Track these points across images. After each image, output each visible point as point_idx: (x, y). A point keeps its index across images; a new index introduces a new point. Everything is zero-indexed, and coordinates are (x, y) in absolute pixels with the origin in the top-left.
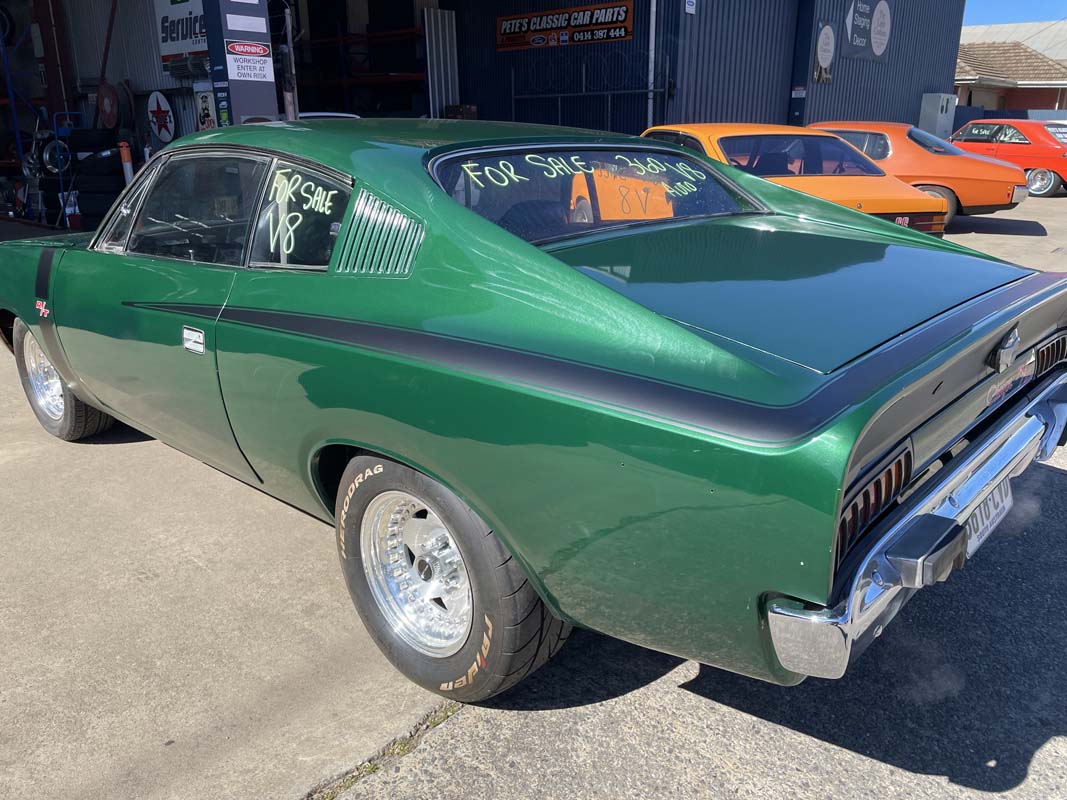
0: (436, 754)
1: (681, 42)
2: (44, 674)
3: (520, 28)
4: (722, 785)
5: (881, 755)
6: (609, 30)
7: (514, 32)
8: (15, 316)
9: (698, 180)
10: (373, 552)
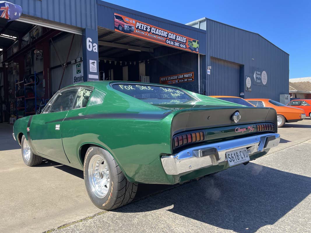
0: (98, 219)
1: (207, 81)
2: (9, 205)
3: (165, 80)
4: (170, 228)
5: (216, 225)
6: (188, 79)
7: (164, 81)
8: (23, 134)
9: (181, 94)
10: (91, 170)
